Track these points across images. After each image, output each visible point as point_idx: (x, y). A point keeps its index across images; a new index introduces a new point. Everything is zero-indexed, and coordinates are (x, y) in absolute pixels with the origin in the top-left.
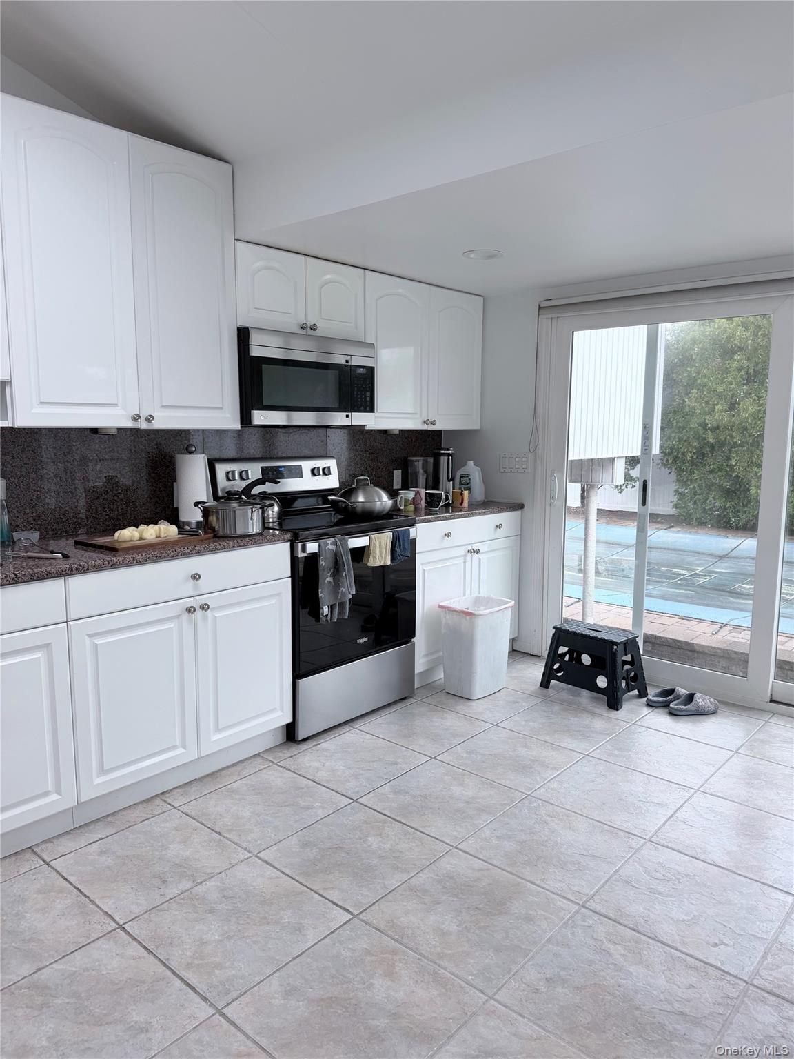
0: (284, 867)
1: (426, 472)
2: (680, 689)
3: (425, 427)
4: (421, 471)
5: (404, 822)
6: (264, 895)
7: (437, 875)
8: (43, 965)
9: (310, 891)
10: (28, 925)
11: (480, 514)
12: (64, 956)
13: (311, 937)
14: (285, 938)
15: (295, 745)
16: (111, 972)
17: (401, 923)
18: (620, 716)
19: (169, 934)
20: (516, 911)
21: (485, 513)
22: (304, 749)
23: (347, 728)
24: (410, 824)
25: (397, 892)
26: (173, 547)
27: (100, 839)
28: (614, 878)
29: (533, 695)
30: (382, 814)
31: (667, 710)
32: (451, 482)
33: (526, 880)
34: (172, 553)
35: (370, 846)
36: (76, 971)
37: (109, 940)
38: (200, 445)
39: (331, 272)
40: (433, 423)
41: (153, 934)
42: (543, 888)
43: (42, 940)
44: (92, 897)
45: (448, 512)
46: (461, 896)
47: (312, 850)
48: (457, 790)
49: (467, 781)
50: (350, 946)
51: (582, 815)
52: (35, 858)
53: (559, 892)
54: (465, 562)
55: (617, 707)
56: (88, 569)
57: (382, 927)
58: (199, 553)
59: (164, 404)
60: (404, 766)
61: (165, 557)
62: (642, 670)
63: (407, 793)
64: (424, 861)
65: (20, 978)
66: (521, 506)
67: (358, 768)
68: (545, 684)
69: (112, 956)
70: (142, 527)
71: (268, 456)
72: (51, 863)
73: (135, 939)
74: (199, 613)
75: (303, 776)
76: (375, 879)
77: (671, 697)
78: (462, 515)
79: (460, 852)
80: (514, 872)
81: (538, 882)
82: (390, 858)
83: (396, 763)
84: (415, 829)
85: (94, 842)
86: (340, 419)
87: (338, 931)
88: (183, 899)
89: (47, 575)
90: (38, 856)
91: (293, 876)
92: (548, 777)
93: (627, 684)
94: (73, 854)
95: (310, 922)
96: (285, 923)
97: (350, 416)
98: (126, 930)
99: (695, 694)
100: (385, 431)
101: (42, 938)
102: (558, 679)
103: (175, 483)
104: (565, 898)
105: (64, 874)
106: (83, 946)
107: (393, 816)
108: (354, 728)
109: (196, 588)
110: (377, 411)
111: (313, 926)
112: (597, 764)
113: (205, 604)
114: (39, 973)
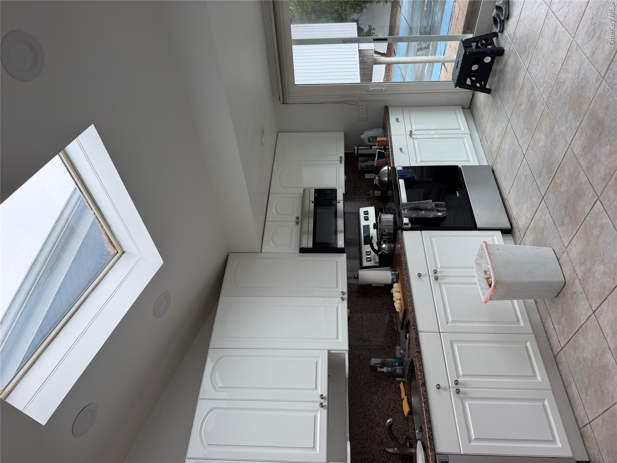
0: (573, 234)
1: (366, 161)
2: (493, 14)
3: (343, 162)
4: (366, 163)
5: (555, 172)
6: (585, 244)
7: (582, 156)
8: (608, 347)
9: (585, 221)
10: (590, 356)
11: (390, 131)
12: (605, 338)
13: (606, 220)
14: (605, 233)
15: (513, 229)
16: (613, 315)
17: (603, 175)
18: (507, 49)
19: (599, 289)
20: (603, 114)
21: (390, 128)
22: (516, 224)
23: (506, 202)
24: (557, 169)
25: (589, 177)
26: (404, 285)
27: (553, 324)
28: (591, 60)
29: (494, 98)
30: (550, 184)
31: (506, 21)
32: (372, 147)
33: (588, 108)
34: (408, 285)
35: (566, 191)
36: (612, 332)
37: (599, 317)
38: (354, 273)
39: (272, 210)
40: (341, 158)
41: (598, 297)
42: (593, 99)
43: (597, 348)
44: (579, 327)
45: (388, 149)
46: (593, 144)
47: (565, 220)
48: (541, 144)
49: (537, 138)
50: (612, 201)
51: (558, 75)
52: (560, 354)
53: (596, 90)
54: (417, 139)
55: (502, 50)
56: (415, 322)
57: (605, 185)
58: (407, 273)
59: (336, 287)
60: (528, 172)
61: (409, 289)
62: (481, 36)
63: (541, 171)
64: (575, 162)
65: (613, 357)
66: (386, 108)
67: (527, 196)
68: (488, 91)
69: (606, 316)
70: (394, 299)
71: (359, 241)
72: (562, 347)
73: (600, 305)
74: (438, 274)
75: (529, 225)
76: (581, 188)
77: (498, 19)
78: (390, 141)
79: (572, 143)
80: (584, 114)
81: (590, 102)
82: (572, 180)
83: (526, 176)
84: (559, 167)
85: (554, 327)
86: (340, 206)
87: (605, 207)
88: (584, 283)
89: (417, 339)
90: (558, 353)
91: (577, 229)
92: (538, 93)
93: (489, 45)
94: (559, 337)
95: (599, 221)
96: (599, 234)
97: (339, 201)
98: (596, 310)
99: (496, 6)
100: (346, 183)
101: (596, 348)
102: (485, 84)
103: (373, 285)
104: (598, 87)
105: (568, 340)
106: (601, 329)
107: (552, 178)
108: (507, 198)
109: (425, 275)
110: (336, 187)
111: (601, 219)
112: (532, 64)
113: (434, 271)
114: (611, 349)
